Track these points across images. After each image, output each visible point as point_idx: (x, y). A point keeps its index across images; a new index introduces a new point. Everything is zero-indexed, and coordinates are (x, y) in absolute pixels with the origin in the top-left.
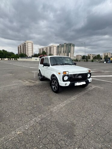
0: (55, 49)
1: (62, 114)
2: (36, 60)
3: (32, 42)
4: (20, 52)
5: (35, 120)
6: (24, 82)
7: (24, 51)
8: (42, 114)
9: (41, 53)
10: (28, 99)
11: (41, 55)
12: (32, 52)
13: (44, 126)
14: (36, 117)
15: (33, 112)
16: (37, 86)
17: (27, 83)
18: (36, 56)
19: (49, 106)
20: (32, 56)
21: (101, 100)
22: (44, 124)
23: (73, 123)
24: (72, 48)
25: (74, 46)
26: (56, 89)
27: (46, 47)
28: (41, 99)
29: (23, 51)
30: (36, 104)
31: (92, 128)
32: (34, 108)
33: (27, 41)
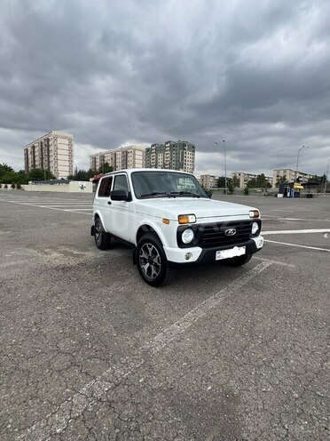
0: (139, 157)
1: (187, 359)
2: (82, 188)
3: (71, 136)
4: (30, 165)
5: (92, 391)
6: (46, 253)
7: (45, 163)
8: (115, 363)
9: (98, 168)
10: (59, 311)
11: (97, 174)
12: (71, 166)
13: (126, 412)
14: (94, 378)
15: (80, 358)
16: (88, 268)
17: (55, 258)
18: (81, 176)
19: (138, 334)
20: (71, 178)
21: (298, 305)
22: (124, 403)
23: (230, 391)
24: (188, 154)
25: (193, 148)
26: (154, 275)
27: (113, 150)
28: (106, 309)
29: (42, 164)
30: (89, 329)
31: (298, 403)
32: (82, 342)
33: (54, 132)
